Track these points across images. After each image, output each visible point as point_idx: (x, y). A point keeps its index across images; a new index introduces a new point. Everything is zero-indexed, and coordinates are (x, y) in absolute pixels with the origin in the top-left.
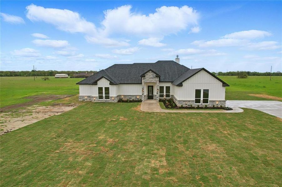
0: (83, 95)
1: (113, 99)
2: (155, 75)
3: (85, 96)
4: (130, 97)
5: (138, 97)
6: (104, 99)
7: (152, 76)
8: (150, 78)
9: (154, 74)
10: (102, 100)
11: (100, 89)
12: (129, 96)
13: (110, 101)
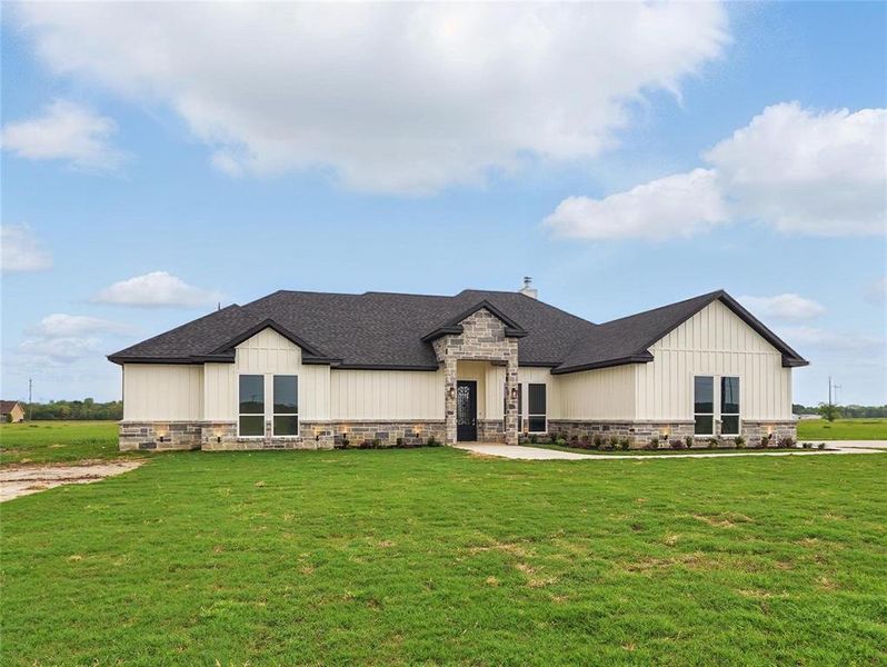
0: (144, 419)
1: (317, 431)
2: (502, 326)
3: (157, 425)
4: (381, 429)
5: (416, 430)
6: (270, 435)
7: (488, 332)
8: (481, 340)
9: (500, 323)
10: (258, 441)
11: (251, 385)
12: (376, 423)
13: (302, 445)
